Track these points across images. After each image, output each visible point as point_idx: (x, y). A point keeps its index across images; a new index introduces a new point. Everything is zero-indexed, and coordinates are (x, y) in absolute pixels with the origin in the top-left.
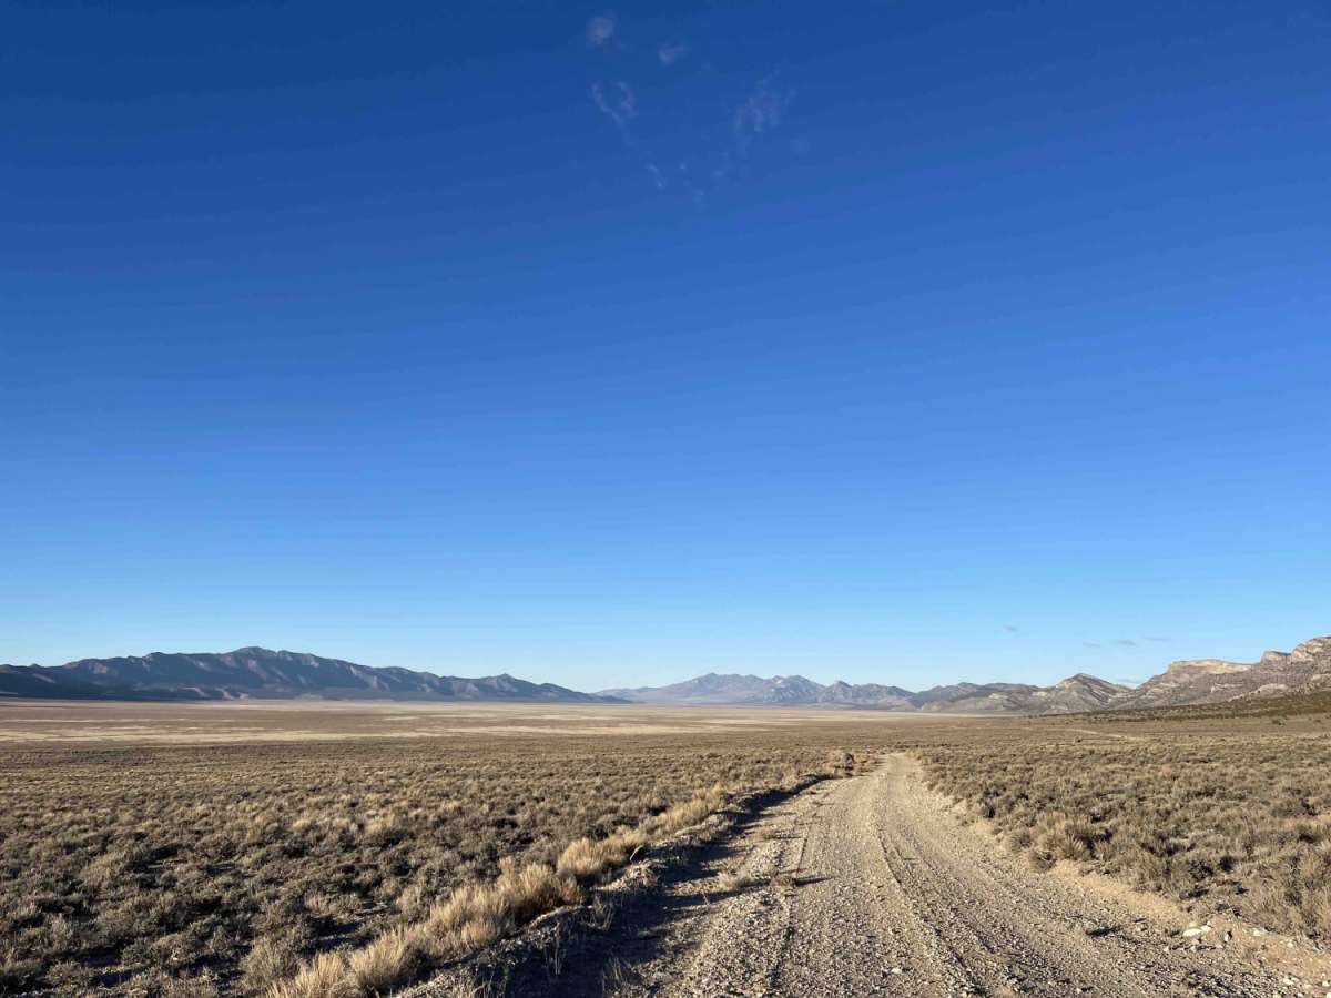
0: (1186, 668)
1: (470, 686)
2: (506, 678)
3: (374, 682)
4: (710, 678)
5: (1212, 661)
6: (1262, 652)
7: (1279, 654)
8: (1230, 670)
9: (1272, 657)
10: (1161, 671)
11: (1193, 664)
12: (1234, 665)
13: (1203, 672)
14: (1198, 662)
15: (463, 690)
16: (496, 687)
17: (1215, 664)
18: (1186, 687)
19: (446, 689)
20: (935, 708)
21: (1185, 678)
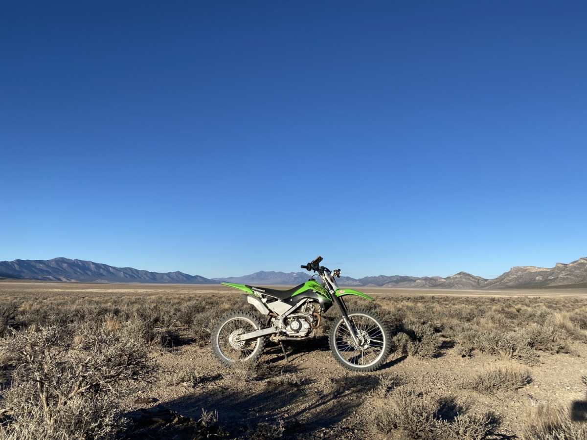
0: (518, 270)
1: (165, 277)
2: (179, 273)
3: (122, 274)
4: (262, 273)
5: (531, 266)
6: (555, 264)
7: (563, 264)
8: (539, 270)
9: (559, 265)
10: (508, 270)
11: (522, 268)
12: (540, 268)
13: (528, 271)
14: (524, 267)
15: (162, 278)
16: (175, 277)
17: (532, 268)
18: (521, 277)
19: (154, 278)
20: (390, 286)
21: (520, 273)
